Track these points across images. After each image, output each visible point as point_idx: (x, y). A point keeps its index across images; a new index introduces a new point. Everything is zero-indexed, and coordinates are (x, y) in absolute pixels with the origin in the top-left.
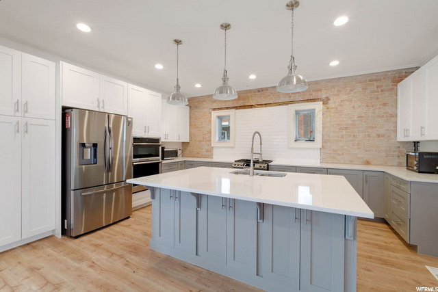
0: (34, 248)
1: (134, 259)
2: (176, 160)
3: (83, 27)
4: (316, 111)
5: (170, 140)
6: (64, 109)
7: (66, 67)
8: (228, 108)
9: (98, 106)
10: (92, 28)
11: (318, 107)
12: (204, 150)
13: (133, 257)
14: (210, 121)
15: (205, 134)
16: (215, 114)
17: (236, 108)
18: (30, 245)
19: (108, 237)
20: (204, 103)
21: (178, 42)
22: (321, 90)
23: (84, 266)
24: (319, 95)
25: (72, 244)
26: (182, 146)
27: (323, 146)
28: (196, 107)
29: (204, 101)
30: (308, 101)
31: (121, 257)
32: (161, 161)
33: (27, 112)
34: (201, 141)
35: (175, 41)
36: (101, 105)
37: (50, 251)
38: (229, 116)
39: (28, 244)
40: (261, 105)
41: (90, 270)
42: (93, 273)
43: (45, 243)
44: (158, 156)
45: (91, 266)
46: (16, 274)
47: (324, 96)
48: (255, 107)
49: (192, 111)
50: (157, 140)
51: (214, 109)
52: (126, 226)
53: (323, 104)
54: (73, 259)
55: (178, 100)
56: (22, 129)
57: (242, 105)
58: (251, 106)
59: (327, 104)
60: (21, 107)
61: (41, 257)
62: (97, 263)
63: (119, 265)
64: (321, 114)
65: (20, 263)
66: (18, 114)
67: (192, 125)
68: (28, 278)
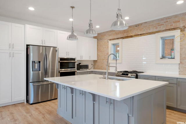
0: (15, 106)
1: (48, 116)
2: (88, 70)
3: (31, 9)
4: (176, 37)
5: (84, 59)
6: (27, 45)
7: (28, 26)
8: (118, 39)
9: (42, 43)
10: (34, 8)
11: (177, 33)
12: (105, 65)
13: (48, 115)
14: (108, 47)
15: (106, 55)
16: (111, 43)
17: (123, 38)
18: (15, 105)
19: (43, 106)
20: (105, 36)
21: (73, 7)
22: (179, 21)
23: (28, 115)
24: (178, 25)
25: (29, 107)
26: (94, 63)
27: (181, 62)
28: (101, 39)
29: (105, 35)
30: (169, 30)
31: (43, 114)
32: (76, 70)
33: (13, 48)
34: (103, 60)
35: (71, 7)
36: (44, 43)
37: (20, 108)
38: (118, 44)
39: (14, 104)
40: (138, 35)
41: (29, 117)
42: (30, 119)
43: (20, 105)
44: (75, 68)
45: (30, 116)
46: (6, 114)
47: (182, 26)
48: (134, 37)
49: (99, 42)
50: (74, 59)
51: (110, 40)
52: (53, 102)
53: (181, 31)
54: (26, 112)
55: (72, 38)
56: (12, 55)
57: (126, 36)
58: (132, 37)
59: (184, 31)
60: (12, 46)
61: (16, 109)
62: (33, 115)
63: (40, 117)
64: (179, 38)
65: (9, 110)
66: (10, 49)
67: (98, 50)
68: (9, 116)
